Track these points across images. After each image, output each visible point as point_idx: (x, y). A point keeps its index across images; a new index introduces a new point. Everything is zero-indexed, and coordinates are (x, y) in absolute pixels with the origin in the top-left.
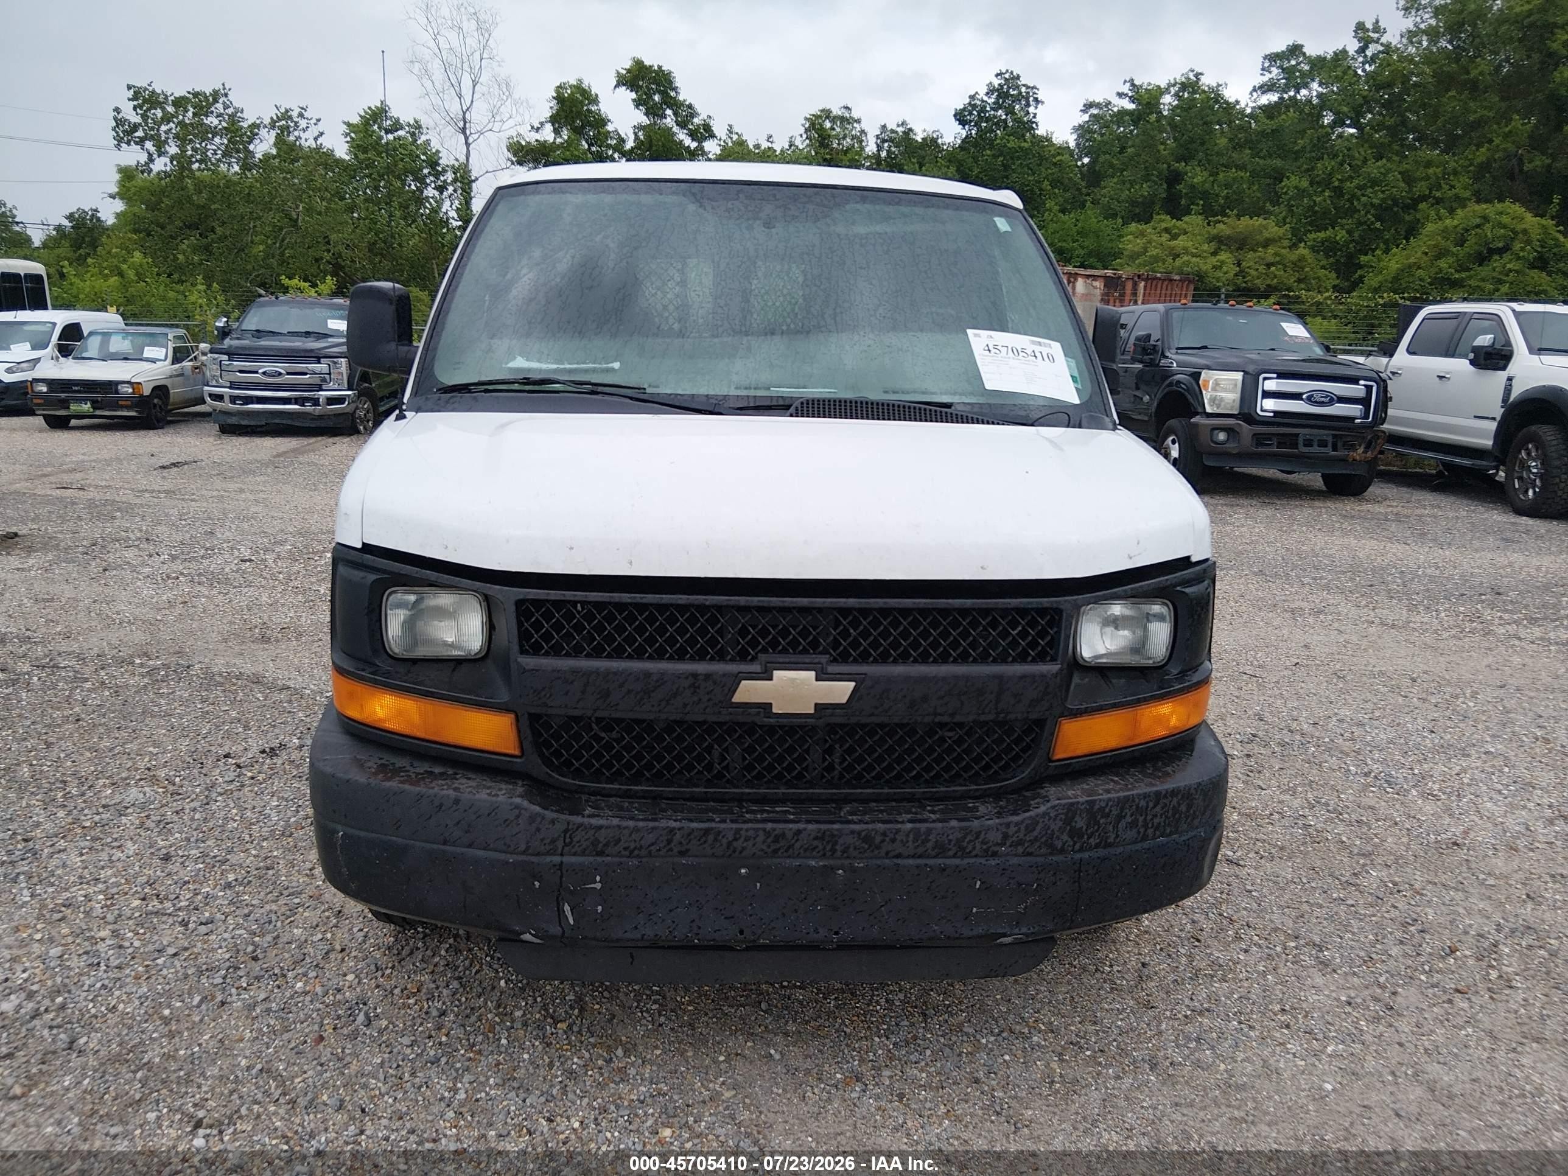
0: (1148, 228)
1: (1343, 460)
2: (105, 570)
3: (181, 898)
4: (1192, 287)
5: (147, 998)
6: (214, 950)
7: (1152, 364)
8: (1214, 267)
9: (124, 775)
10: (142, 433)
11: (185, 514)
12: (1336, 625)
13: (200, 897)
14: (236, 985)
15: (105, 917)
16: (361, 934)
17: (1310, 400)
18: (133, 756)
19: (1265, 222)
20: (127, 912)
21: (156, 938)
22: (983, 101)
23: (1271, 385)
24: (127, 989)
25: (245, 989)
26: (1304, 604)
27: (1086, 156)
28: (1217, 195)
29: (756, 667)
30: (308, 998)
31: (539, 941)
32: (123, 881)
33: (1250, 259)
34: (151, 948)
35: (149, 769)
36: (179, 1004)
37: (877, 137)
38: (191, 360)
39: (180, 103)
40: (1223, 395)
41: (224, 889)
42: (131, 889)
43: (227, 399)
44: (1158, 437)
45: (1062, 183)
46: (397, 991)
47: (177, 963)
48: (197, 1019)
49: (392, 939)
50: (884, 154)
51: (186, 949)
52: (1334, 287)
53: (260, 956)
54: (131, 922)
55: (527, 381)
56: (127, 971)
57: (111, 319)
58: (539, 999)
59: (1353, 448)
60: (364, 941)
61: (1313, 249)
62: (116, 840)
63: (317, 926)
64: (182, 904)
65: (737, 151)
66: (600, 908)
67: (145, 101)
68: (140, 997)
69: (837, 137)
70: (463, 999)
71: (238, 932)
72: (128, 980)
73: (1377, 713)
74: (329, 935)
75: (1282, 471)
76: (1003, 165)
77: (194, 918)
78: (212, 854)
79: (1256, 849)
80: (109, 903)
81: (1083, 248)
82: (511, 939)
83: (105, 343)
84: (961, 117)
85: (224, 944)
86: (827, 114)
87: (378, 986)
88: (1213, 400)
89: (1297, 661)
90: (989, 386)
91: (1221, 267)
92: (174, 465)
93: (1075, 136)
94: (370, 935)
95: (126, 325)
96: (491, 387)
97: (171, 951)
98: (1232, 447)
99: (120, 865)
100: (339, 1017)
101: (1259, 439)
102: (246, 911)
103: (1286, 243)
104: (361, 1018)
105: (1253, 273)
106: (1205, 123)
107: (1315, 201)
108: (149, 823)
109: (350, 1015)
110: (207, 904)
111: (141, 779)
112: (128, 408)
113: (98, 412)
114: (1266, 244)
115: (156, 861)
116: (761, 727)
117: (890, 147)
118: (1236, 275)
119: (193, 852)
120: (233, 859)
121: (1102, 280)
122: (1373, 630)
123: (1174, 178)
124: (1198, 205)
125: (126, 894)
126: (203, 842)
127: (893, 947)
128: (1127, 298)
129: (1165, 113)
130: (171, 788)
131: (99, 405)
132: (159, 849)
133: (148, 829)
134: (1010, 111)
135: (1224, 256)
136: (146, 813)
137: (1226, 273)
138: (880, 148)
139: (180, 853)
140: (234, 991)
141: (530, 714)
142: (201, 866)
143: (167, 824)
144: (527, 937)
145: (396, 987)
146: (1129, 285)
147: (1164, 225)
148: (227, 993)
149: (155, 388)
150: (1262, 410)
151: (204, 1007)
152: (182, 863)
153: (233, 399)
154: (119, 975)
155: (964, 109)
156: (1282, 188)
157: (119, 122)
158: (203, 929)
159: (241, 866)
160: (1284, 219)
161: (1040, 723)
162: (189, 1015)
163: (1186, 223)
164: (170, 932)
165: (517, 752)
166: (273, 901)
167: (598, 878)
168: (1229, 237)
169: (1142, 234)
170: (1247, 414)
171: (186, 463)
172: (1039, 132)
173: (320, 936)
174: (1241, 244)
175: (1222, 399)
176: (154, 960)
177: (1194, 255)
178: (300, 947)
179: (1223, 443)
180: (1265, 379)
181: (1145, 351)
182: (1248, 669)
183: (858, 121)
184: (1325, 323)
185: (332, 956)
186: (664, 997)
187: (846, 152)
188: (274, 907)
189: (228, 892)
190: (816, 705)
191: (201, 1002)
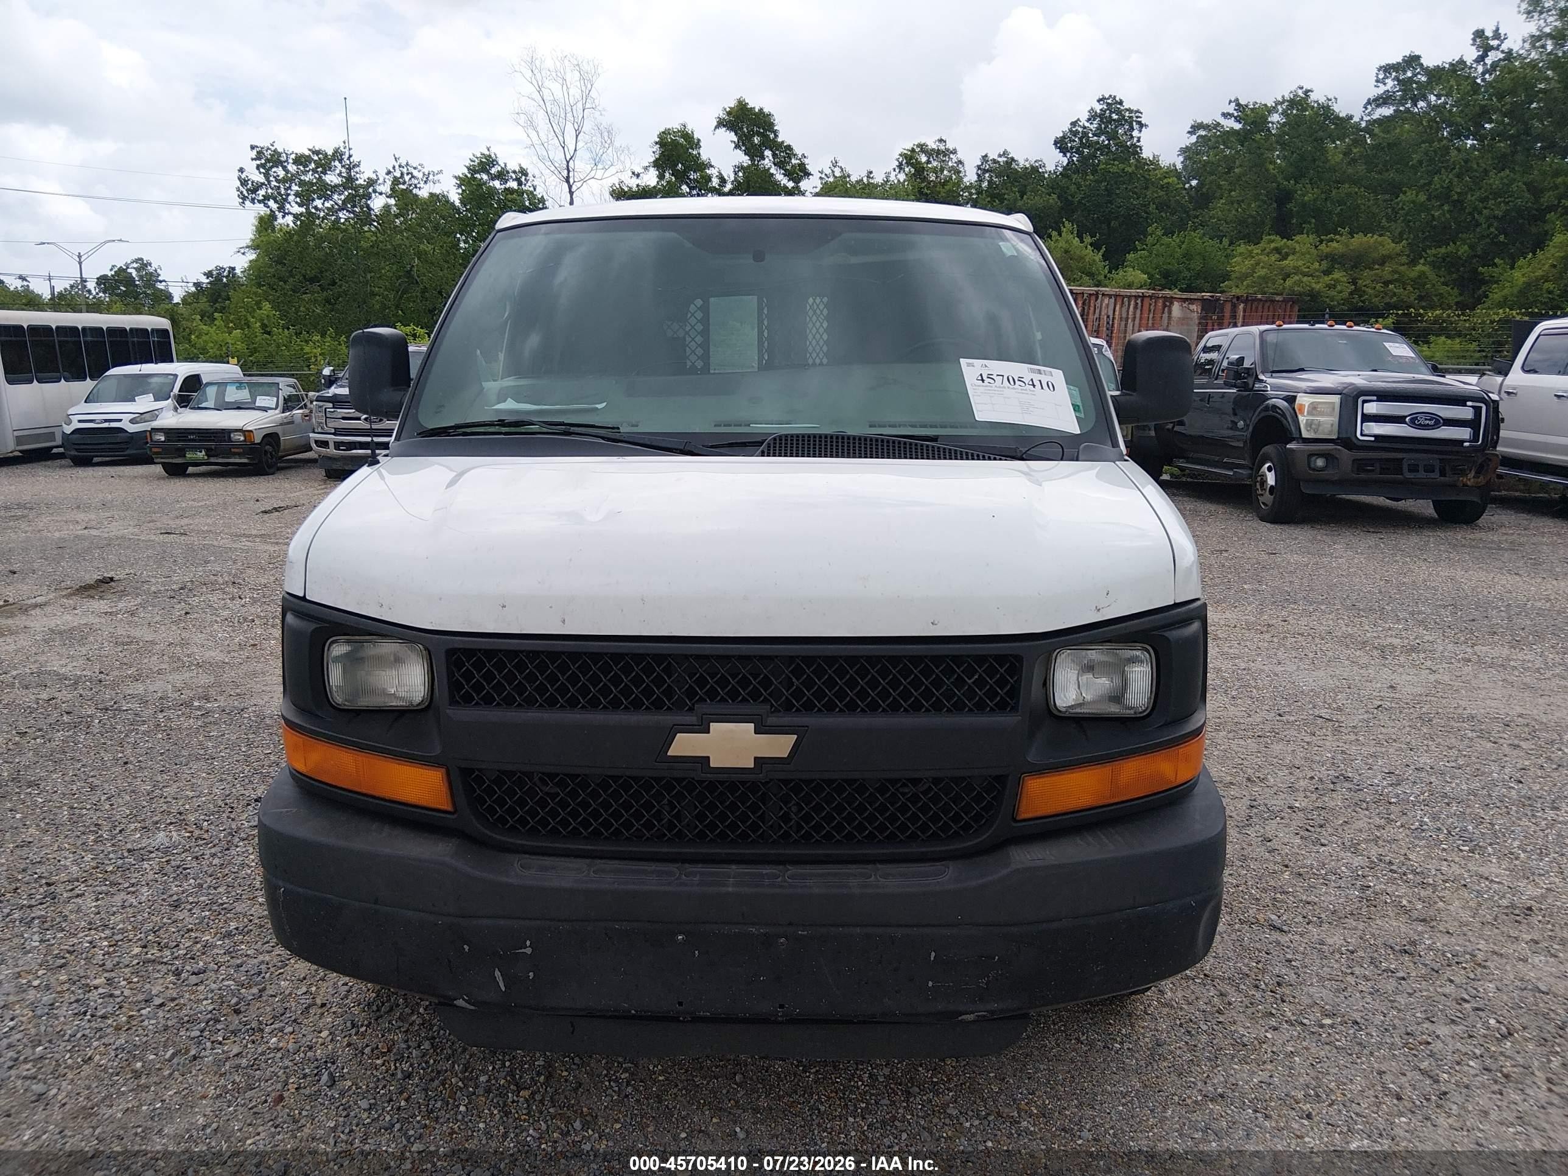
0: (1256, 250)
1: (1453, 486)
2: (187, 613)
3: (181, 946)
4: (1296, 308)
5: (124, 1049)
6: (199, 1001)
7: (1245, 387)
8: (1327, 286)
9: (156, 819)
10: (253, 479)
11: (274, 558)
12: (1429, 663)
13: (199, 946)
14: (212, 1039)
15: (104, 965)
16: (346, 987)
17: (1414, 422)
18: (169, 799)
19: (1380, 239)
20: (126, 960)
21: (148, 986)
22: (1085, 127)
23: (1372, 408)
24: (105, 1040)
25: (220, 1043)
26: (1396, 641)
27: (1194, 178)
28: (1330, 213)
29: (691, 719)
30: (279, 1055)
31: (472, 1008)
32: (130, 928)
33: (1366, 278)
34: (140, 997)
35: (180, 814)
36: (152, 1057)
37: (979, 167)
38: (301, 408)
39: (300, 160)
40: (1322, 419)
41: (222, 938)
42: (136, 935)
43: (331, 445)
44: (1254, 465)
45: (1169, 207)
46: (367, 1050)
47: (161, 1014)
48: (167, 1073)
49: (374, 995)
50: (985, 184)
51: (173, 1000)
52: (1457, 303)
53: (242, 1009)
54: (127, 970)
55: (502, 423)
56: (110, 1022)
57: (231, 370)
58: (507, 1064)
59: (1463, 473)
60: (346, 997)
61: (1433, 265)
62: (133, 885)
63: (305, 978)
64: (181, 952)
65: (839, 187)
66: (531, 974)
67: (268, 161)
68: (117, 1049)
69: (934, 170)
70: (432, 1061)
71: (226, 983)
72: (109, 1031)
73: (1461, 762)
74: (314, 989)
75: (1387, 498)
76: (1106, 190)
77: (188, 968)
78: (220, 901)
79: (1304, 912)
80: (111, 949)
81: (1189, 270)
82: (445, 1004)
83: (221, 394)
84: (1061, 144)
85: (210, 996)
86: (923, 148)
87: (349, 1045)
88: (1309, 424)
89: (1380, 703)
90: (979, 417)
91: (1335, 286)
92: (276, 509)
93: (1181, 159)
94: (354, 989)
95: (244, 375)
96: (468, 430)
97: (158, 1001)
98: (1332, 474)
99: (130, 910)
100: (305, 1076)
101: (1360, 465)
102: (239, 962)
103: (1404, 259)
104: (325, 1077)
105: (1369, 291)
106: (1316, 140)
107: (1433, 216)
108: (168, 869)
109: (316, 1075)
110: (204, 954)
111: (171, 823)
112: (240, 455)
113: (212, 460)
114: (1383, 261)
115: (166, 909)
116: (700, 782)
117: (991, 177)
118: (1351, 293)
119: (202, 899)
120: (240, 907)
121: (1199, 303)
122: (1468, 669)
123: (1283, 198)
124: (1310, 223)
125: (130, 940)
126: (215, 888)
127: (851, 1022)
128: (1226, 321)
129: (1274, 132)
130: (197, 833)
131: (213, 452)
132: (171, 896)
133: (166, 875)
134: (1113, 136)
135: (1337, 275)
136: (168, 858)
137: (1341, 292)
138: (980, 179)
139: (191, 899)
140: (209, 1044)
141: (460, 768)
142: (207, 913)
143: (185, 869)
144: (460, 1003)
145: (367, 1046)
146: (1228, 307)
147: (1273, 245)
148: (201, 1047)
149: (265, 436)
150: (1362, 435)
151: (175, 1061)
152: (190, 910)
153: (338, 445)
154: (102, 1025)
155: (1064, 137)
156: (1398, 204)
157: (244, 182)
158: (194, 979)
159: (245, 915)
160: (1401, 234)
161: (1001, 779)
162: (159, 1069)
163: (1297, 242)
164: (161, 981)
165: (450, 808)
166: (268, 952)
167: (528, 943)
168: (1342, 256)
169: (1250, 255)
170: (1346, 440)
171: (287, 507)
172: (1144, 155)
173: (304, 989)
174: (1356, 262)
175: (1319, 424)
176: (139, 1011)
177: (1305, 275)
178: (282, 1001)
179: (1322, 469)
180: (1364, 402)
181: (1237, 375)
182: (1324, 713)
183: (954, 152)
184: (1449, 341)
185: (312, 1011)
186: (636, 1065)
187: (943, 185)
188: (267, 958)
189: (227, 941)
190: (756, 759)
191: (174, 1055)
